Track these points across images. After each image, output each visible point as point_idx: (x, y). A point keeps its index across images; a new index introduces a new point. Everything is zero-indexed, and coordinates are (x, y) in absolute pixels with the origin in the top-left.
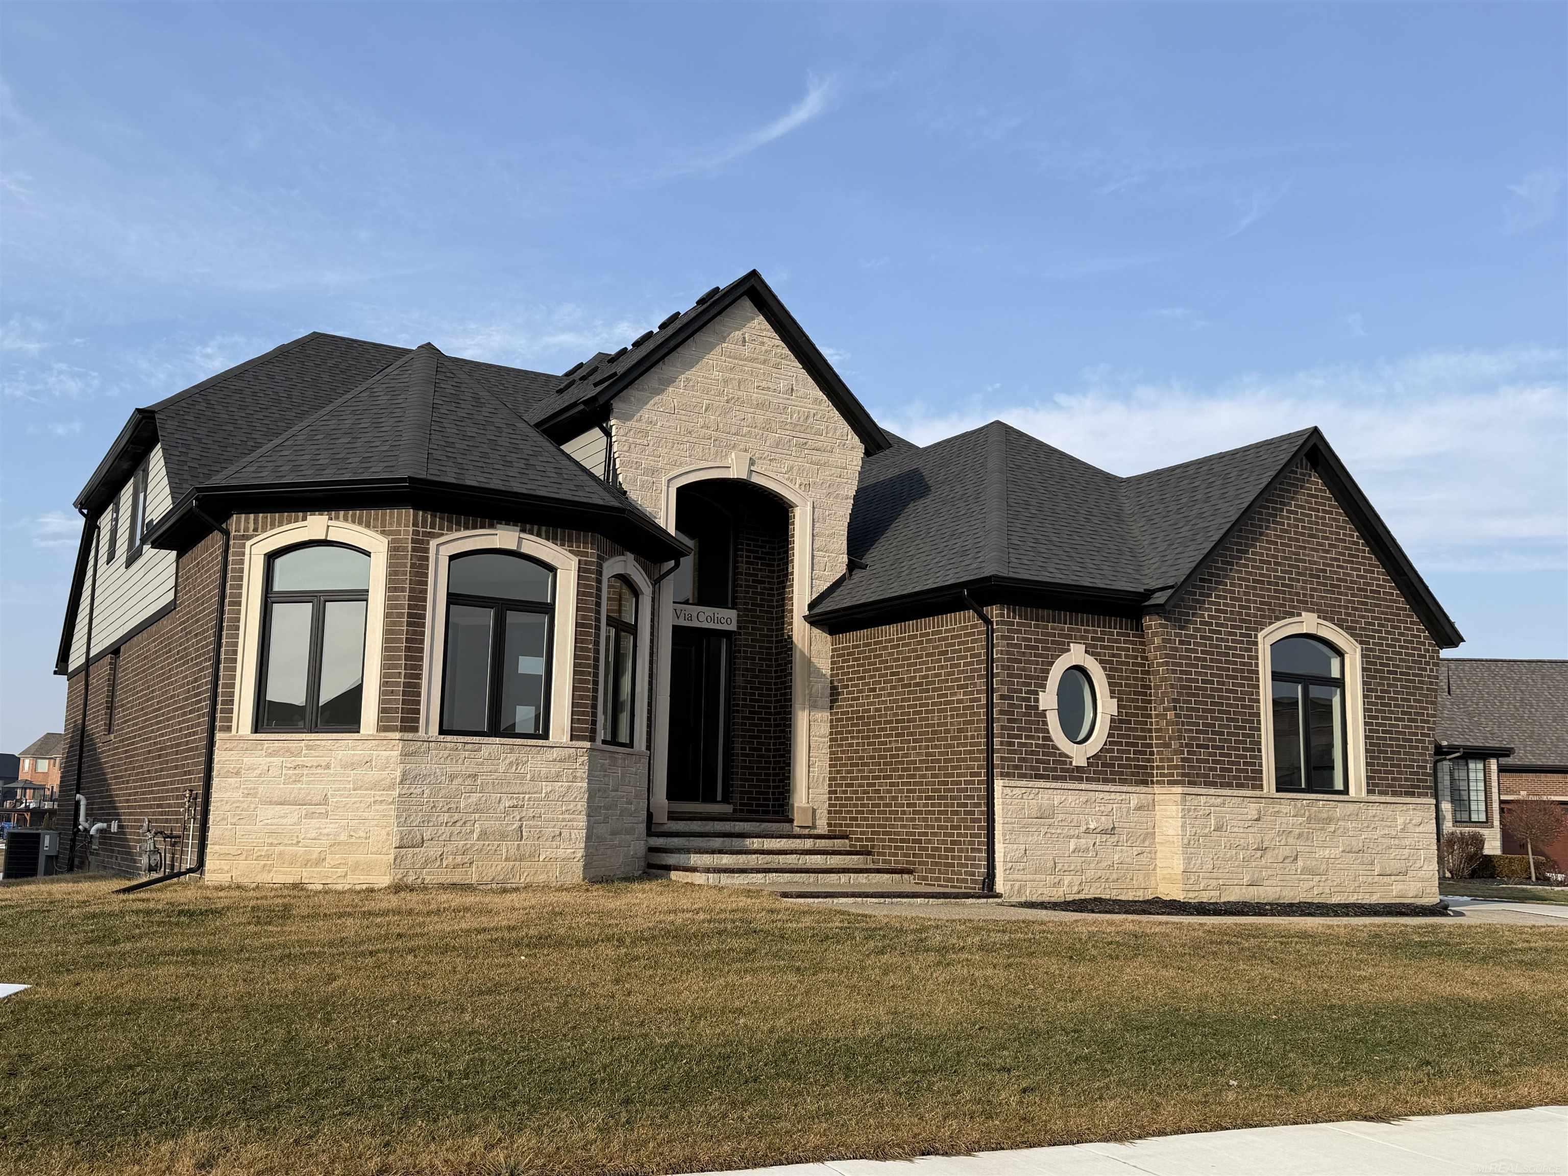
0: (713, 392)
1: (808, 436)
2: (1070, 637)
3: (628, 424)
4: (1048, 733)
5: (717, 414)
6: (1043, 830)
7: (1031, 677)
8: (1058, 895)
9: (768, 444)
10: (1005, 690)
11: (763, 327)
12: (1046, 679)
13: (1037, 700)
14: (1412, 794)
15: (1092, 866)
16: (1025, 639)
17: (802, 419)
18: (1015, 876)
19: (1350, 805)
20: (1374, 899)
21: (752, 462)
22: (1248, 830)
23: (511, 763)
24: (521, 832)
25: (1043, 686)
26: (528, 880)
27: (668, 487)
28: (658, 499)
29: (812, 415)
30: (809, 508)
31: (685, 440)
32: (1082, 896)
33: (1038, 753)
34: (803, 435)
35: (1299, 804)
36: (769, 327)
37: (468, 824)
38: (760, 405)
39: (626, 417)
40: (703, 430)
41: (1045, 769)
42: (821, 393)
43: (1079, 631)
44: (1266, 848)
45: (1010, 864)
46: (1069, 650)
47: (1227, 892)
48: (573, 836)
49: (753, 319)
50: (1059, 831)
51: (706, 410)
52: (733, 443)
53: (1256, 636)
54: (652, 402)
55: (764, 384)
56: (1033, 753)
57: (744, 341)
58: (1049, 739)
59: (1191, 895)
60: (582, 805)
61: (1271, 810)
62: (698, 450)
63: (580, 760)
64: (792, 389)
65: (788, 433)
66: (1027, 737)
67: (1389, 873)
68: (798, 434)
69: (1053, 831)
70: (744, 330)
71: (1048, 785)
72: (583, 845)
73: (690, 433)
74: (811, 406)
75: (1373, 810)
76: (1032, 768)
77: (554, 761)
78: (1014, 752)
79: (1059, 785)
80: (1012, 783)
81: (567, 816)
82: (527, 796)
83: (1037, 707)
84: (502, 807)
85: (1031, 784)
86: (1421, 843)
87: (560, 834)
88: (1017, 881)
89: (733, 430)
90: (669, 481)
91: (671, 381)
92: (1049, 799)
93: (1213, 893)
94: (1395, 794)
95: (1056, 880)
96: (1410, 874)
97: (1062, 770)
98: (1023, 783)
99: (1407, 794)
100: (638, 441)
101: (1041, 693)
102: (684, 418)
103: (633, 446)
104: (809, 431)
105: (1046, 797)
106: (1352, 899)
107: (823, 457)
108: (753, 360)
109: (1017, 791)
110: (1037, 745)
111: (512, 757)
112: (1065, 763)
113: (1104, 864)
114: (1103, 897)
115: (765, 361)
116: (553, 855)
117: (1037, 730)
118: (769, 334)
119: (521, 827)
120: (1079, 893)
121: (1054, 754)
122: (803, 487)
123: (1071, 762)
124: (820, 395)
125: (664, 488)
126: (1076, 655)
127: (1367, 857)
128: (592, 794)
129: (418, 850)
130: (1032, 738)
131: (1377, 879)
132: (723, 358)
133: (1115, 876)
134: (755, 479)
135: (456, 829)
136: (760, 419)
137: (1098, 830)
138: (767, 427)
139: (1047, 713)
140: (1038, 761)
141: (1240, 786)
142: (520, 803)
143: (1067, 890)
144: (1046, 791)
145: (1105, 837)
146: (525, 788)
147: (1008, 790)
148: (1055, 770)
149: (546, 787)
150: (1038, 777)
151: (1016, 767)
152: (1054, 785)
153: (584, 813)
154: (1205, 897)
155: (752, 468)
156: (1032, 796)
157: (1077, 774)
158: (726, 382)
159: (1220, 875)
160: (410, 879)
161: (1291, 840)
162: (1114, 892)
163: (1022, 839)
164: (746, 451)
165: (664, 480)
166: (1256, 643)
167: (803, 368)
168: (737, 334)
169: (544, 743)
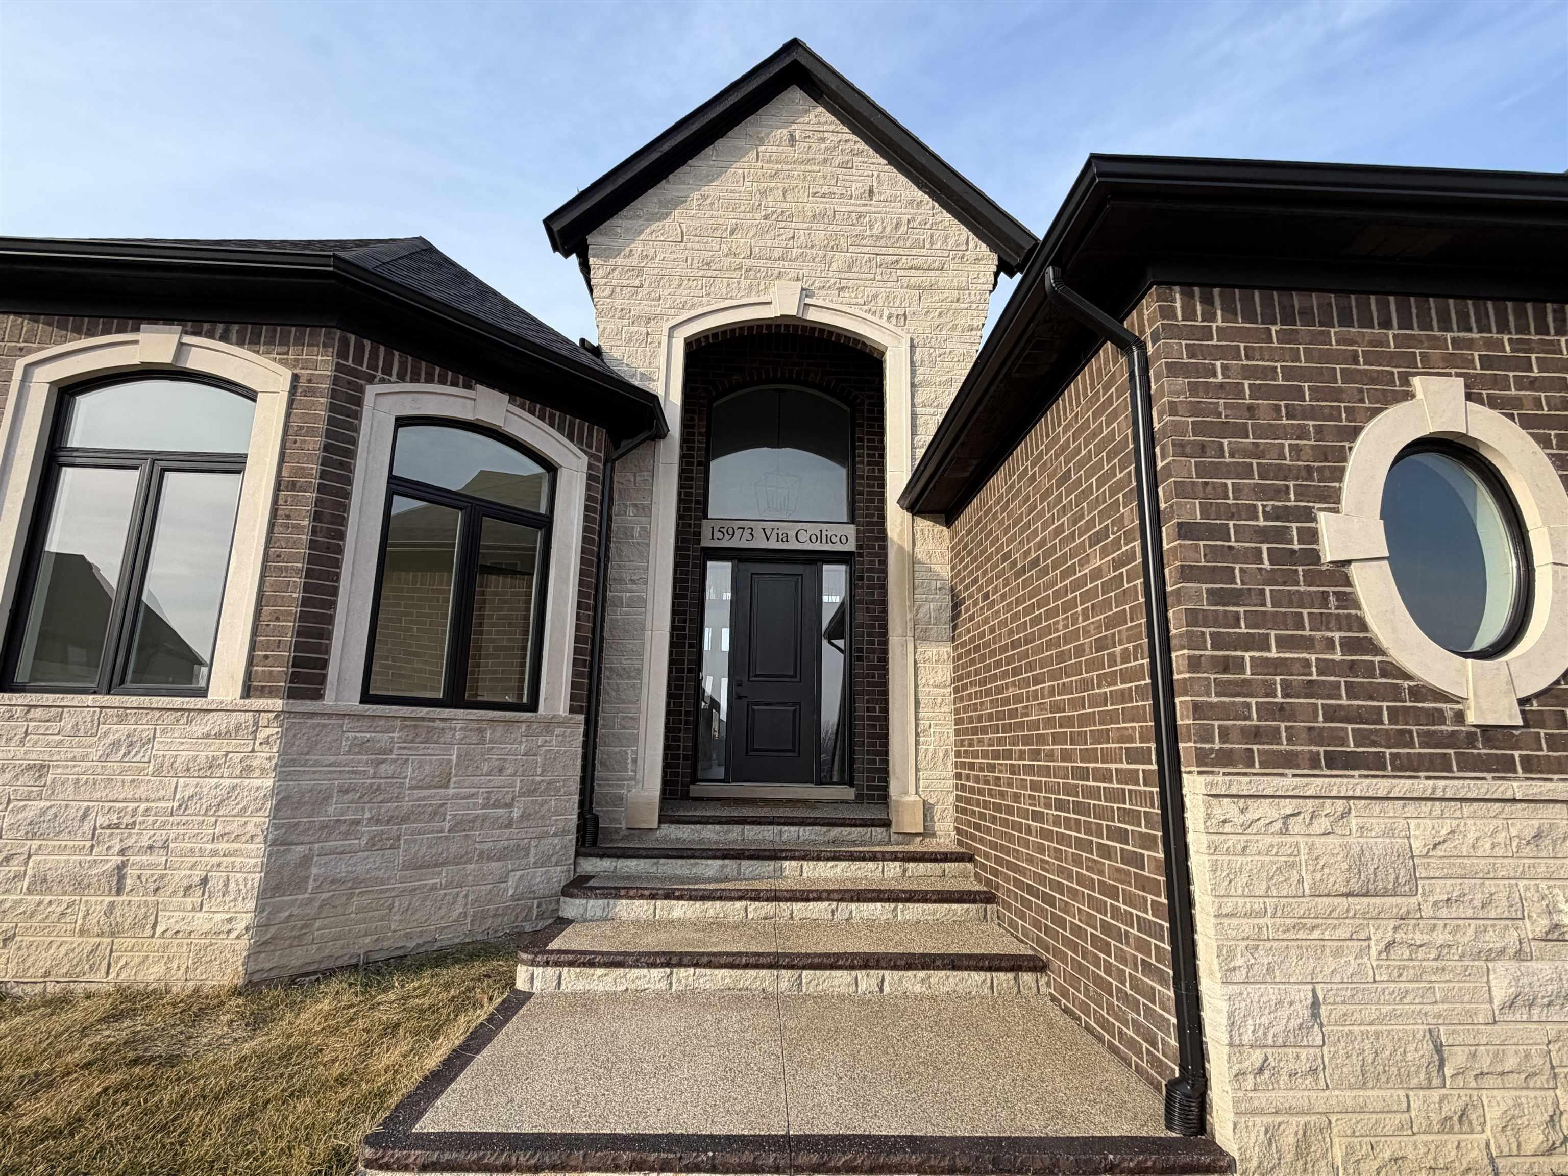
0: (742, 208)
1: (901, 251)
2: (1411, 360)
3: (612, 262)
4: (1364, 627)
5: (750, 235)
6: (1379, 936)
7: (1284, 473)
9: (834, 267)
10: (1193, 512)
11: (823, 120)
12: (1338, 474)
13: (1312, 536)
16: (1249, 373)
17: (888, 229)
18: (1289, 1095)
21: (806, 292)
23: (116, 744)
24: (122, 877)
25: (1332, 499)
26: (123, 977)
27: (670, 337)
28: (654, 355)
29: (905, 221)
30: (906, 347)
31: (701, 273)
33: (1333, 691)
34: (891, 251)
36: (833, 118)
38: (819, 218)
39: (609, 253)
40: (729, 260)
41: (1362, 738)
42: (921, 193)
43: (1438, 343)
45: (1257, 1056)
46: (1409, 396)
48: (232, 886)
49: (807, 112)
50: (1440, 937)
51: (732, 233)
52: (777, 271)
54: (648, 231)
55: (825, 189)
56: (1311, 689)
57: (792, 138)
58: (1369, 646)
62: (721, 284)
63: (262, 735)
64: (871, 192)
65: (866, 250)
66: (1283, 643)
68: (884, 251)
69: (1419, 938)
70: (794, 126)
71: (1382, 786)
72: (251, 905)
73: (708, 264)
74: (903, 211)
76: (1316, 737)
77: (207, 736)
78: (1245, 688)
79: (1422, 785)
80: (1242, 785)
81: (222, 846)
82: (143, 806)
83: (1314, 557)
85: (1315, 785)
87: (204, 881)
88: (1293, 1111)
89: (777, 253)
90: (672, 329)
91: (678, 202)
92: (1390, 832)
97: (1429, 740)
98: (1287, 782)
100: (625, 283)
101: (1322, 516)
102: (696, 246)
103: (618, 290)
104: (901, 243)
105: (1378, 825)
107: (928, 277)
108: (808, 162)
109: (1264, 810)
110: (1325, 667)
111: (121, 731)
112: (1437, 717)
115: (825, 161)
116: (182, 925)
117: (1321, 622)
118: (832, 128)
119: (121, 868)
121: (1395, 693)
122: (894, 320)
123: (1460, 717)
124: (919, 195)
125: (665, 339)
126: (1437, 406)
130: (1308, 644)
132: (760, 164)
134: (813, 315)
136: (819, 236)
138: (832, 246)
139: (1354, 571)
140: (1332, 714)
142: (127, 820)
144: (1376, 807)
146: (141, 792)
147: (1229, 808)
148: (1404, 739)
149: (187, 786)
150: (1341, 762)
151: (1256, 735)
152: (1403, 786)
153: (260, 838)
155: (808, 301)
156: (1322, 824)
157: (1485, 751)
158: (763, 193)
163: (1297, 968)
164: (798, 279)
165: (666, 326)
167: (890, 163)
168: (780, 133)
169: (199, 703)
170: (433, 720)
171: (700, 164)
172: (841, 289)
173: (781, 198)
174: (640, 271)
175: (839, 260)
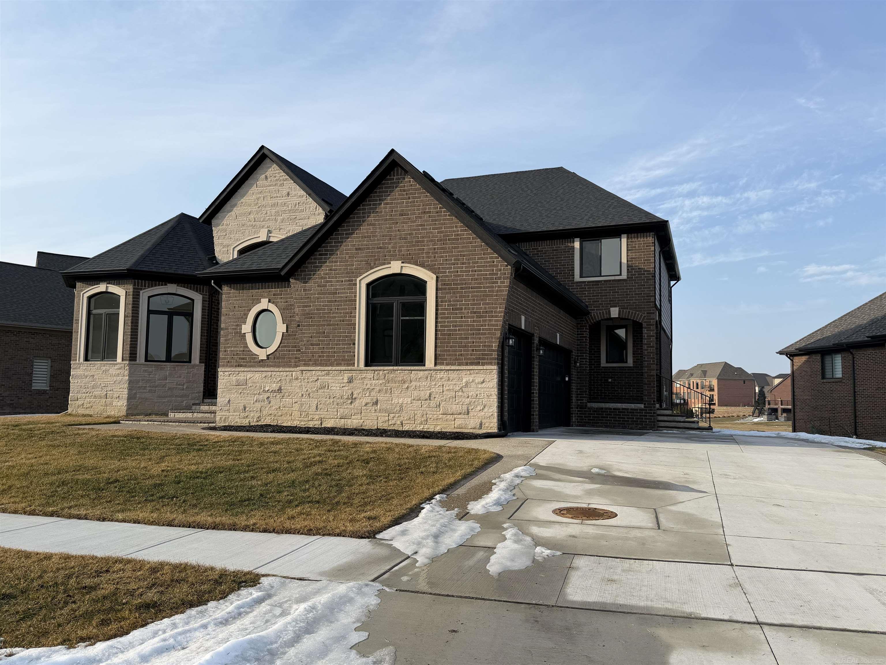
0: (252, 205)
2: (262, 296)
3: (218, 228)
4: (247, 344)
5: (254, 214)
6: (240, 392)
7: (239, 318)
8: (245, 422)
9: (278, 222)
11: (275, 169)
12: (247, 318)
13: (241, 329)
14: (478, 364)
15: (267, 409)
16: (236, 300)
17: (293, 207)
18: (223, 414)
19: (421, 372)
20: (438, 429)
21: (270, 232)
22: (343, 389)
23: (104, 371)
24: (107, 396)
25: (245, 323)
26: (108, 414)
27: (233, 251)
28: (229, 257)
29: (298, 203)
31: (242, 229)
32: (260, 423)
33: (241, 355)
34: (294, 214)
35: (381, 373)
37: (91, 393)
38: (273, 205)
39: (218, 225)
40: (249, 223)
42: (303, 192)
44: (355, 398)
45: (221, 408)
46: (260, 302)
47: (326, 422)
48: (123, 397)
49: (271, 167)
50: (249, 392)
51: (250, 214)
52: (262, 225)
53: (356, 280)
54: (227, 216)
55: (275, 195)
57: (266, 177)
58: (247, 347)
59: (303, 423)
60: (126, 385)
61: (360, 377)
62: (247, 232)
63: (126, 368)
64: (289, 194)
65: (287, 215)
67: (451, 413)
69: (245, 392)
70: (267, 173)
72: (126, 401)
73: (243, 225)
75: (440, 375)
77: (117, 369)
79: (250, 369)
80: (224, 370)
81: (121, 390)
82: (109, 383)
84: (101, 386)
85: (234, 370)
86: (483, 395)
87: (119, 396)
88: (224, 415)
89: (262, 219)
90: (234, 248)
91: (235, 205)
93: (316, 422)
94: (459, 365)
95: (246, 415)
96: (471, 414)
98: (231, 369)
99: (472, 364)
100: (222, 234)
101: (243, 325)
102: (240, 220)
103: (220, 237)
104: (297, 211)
105: (243, 375)
106: (420, 428)
108: (271, 186)
109: (227, 373)
110: (240, 351)
111: (104, 368)
112: (255, 358)
113: (274, 408)
114: (272, 424)
115: (276, 184)
116: (116, 405)
117: (240, 344)
118: (278, 172)
120: (258, 421)
121: (249, 355)
123: (258, 358)
126: (264, 304)
127: (433, 403)
128: (130, 382)
129: (76, 402)
130: (238, 347)
131: (441, 416)
132: (257, 188)
133: (280, 414)
134: (271, 239)
135: (87, 395)
136: (274, 211)
137: (270, 391)
138: (278, 214)
139: (246, 335)
140: (240, 358)
141: (338, 365)
142: (106, 385)
143: (252, 420)
144: (243, 373)
145: (275, 394)
146: (108, 380)
149: (115, 379)
150: (239, 366)
152: (246, 369)
153: (127, 388)
154: (311, 424)
155: (270, 235)
157: (261, 363)
158: (258, 199)
159: (321, 413)
160: (74, 412)
161: (373, 393)
162: (279, 422)
164: (267, 228)
165: (232, 248)
166: (355, 284)
167: (294, 182)
168: (263, 176)
169: (115, 362)
170: (162, 365)
171: (241, 191)
172: (280, 229)
173: (263, 200)
174: (226, 231)
175: (279, 218)
